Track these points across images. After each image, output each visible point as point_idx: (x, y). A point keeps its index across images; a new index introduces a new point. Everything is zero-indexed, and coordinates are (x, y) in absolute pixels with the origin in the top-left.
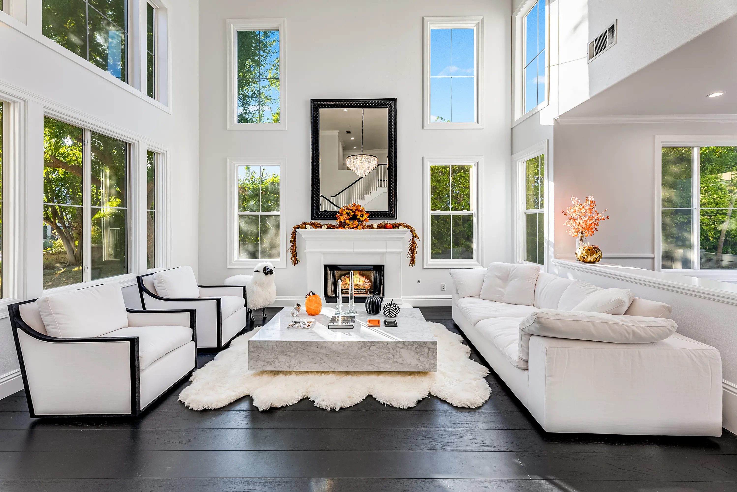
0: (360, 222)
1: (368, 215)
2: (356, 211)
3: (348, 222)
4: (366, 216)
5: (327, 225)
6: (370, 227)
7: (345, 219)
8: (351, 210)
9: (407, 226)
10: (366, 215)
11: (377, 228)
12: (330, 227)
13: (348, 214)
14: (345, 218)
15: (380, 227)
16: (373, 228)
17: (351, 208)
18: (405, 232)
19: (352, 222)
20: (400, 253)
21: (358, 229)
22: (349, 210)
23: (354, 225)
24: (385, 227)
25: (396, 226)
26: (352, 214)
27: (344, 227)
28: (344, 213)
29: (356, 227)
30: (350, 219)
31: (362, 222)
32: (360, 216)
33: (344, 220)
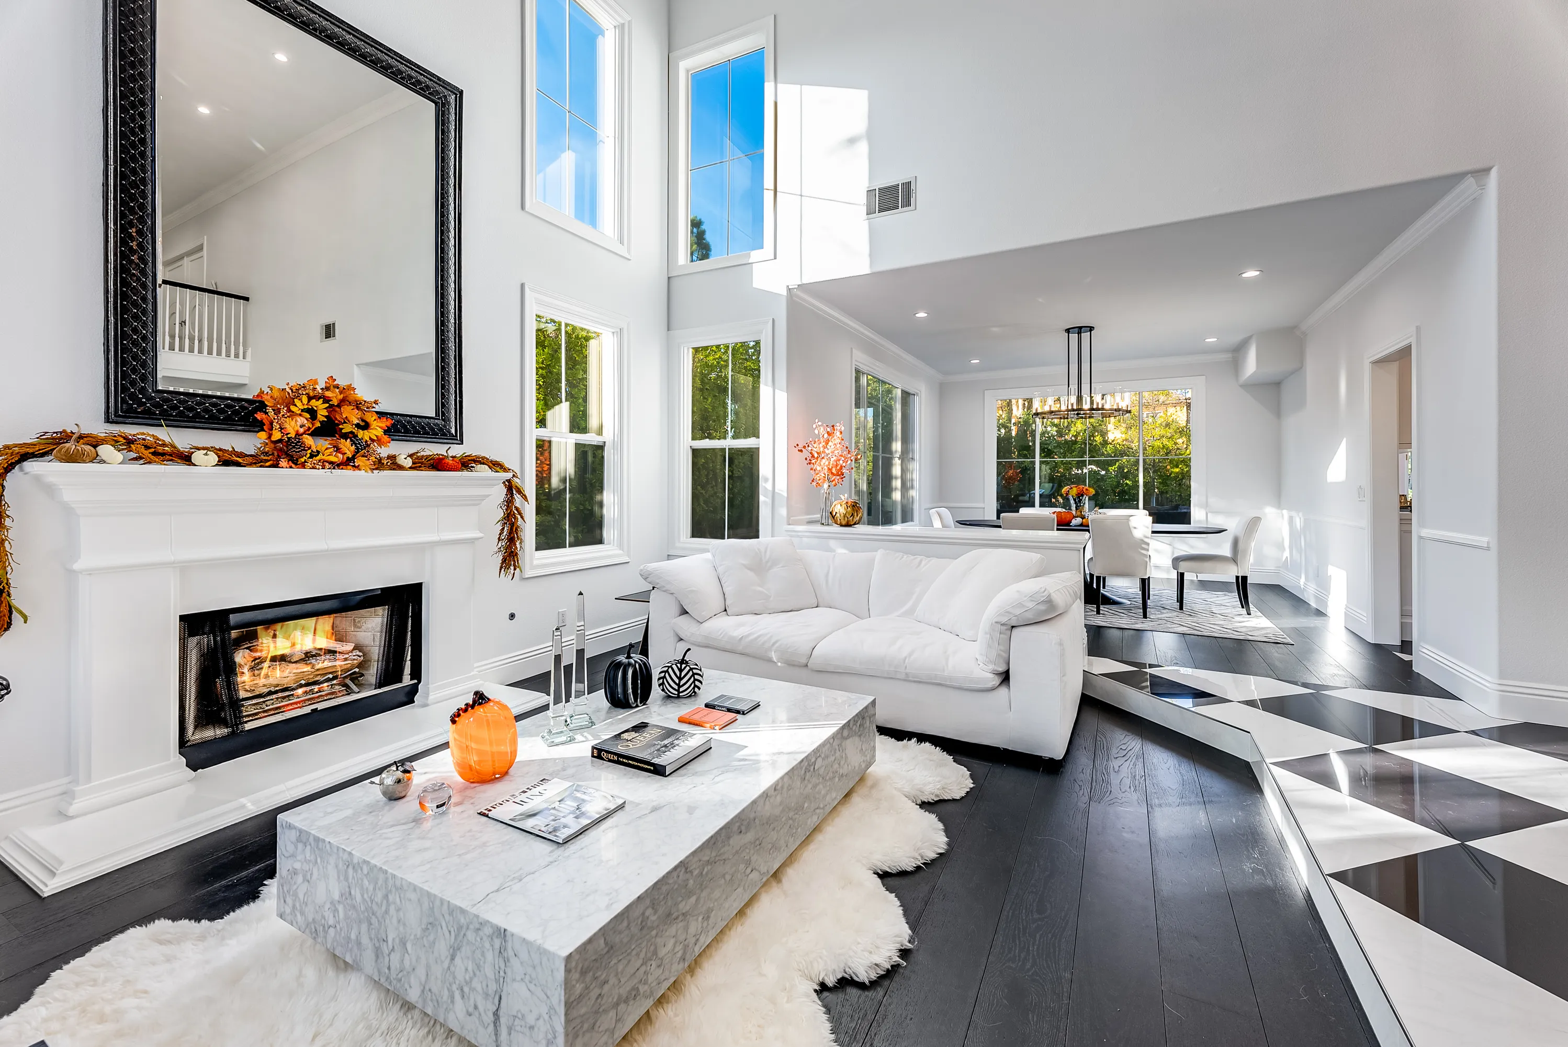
0: (362, 448)
1: (385, 423)
2: (339, 406)
3: (308, 440)
4: (377, 429)
5: (218, 451)
6: (393, 464)
7: (301, 430)
8: (326, 400)
9: (496, 466)
10: (380, 425)
11: (411, 468)
12: (227, 460)
13: (313, 413)
14: (301, 427)
15: (420, 463)
16: (401, 468)
17: (328, 394)
18: (488, 483)
19: (322, 444)
20: (472, 541)
21: (357, 468)
22: (317, 398)
23: (340, 456)
24: (438, 464)
25: (466, 463)
26: (322, 413)
27: (295, 462)
28: (299, 405)
29: (348, 463)
30: (316, 433)
31: (368, 446)
32: (358, 426)
33: (297, 434)
